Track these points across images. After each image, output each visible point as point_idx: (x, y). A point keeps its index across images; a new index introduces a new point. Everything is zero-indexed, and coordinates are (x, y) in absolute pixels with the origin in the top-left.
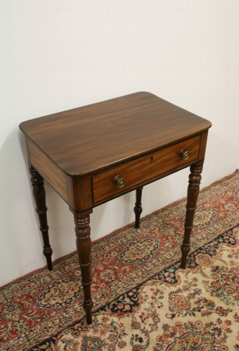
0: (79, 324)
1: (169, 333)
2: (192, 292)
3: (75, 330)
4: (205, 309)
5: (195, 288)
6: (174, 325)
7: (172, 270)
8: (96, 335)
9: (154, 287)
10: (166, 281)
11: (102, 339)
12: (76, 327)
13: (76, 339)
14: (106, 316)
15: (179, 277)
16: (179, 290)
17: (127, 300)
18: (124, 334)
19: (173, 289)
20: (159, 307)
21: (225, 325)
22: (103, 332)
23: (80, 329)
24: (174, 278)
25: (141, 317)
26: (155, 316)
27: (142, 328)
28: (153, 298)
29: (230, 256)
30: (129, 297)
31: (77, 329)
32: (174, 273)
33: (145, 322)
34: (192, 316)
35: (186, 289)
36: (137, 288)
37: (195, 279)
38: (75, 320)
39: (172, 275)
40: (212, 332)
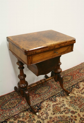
0: (17, 116)
1: (52, 120)
2: (62, 105)
3: (15, 118)
4: (66, 111)
5: (63, 104)
6: (54, 117)
7: (54, 97)
8: (23, 120)
9: (47, 103)
10: (52, 101)
11: (25, 121)
12: (15, 117)
13: (15, 121)
14: (28, 113)
15: (57, 99)
16: (57, 104)
17: (37, 107)
18: (34, 120)
19: (55, 103)
20: (49, 110)
21: (74, 118)
22: (26, 119)
23: (17, 118)
24: (55, 100)
25: (41, 114)
26: (47, 113)
27: (41, 118)
28: (46, 107)
29: (77, 92)
30: (37, 106)
31: (16, 118)
32: (55, 98)
33: (43, 116)
34: (61, 114)
35: (59, 104)
36: (41, 103)
37: (63, 100)
38: (15, 114)
39: (55, 99)
40: (69, 120)
